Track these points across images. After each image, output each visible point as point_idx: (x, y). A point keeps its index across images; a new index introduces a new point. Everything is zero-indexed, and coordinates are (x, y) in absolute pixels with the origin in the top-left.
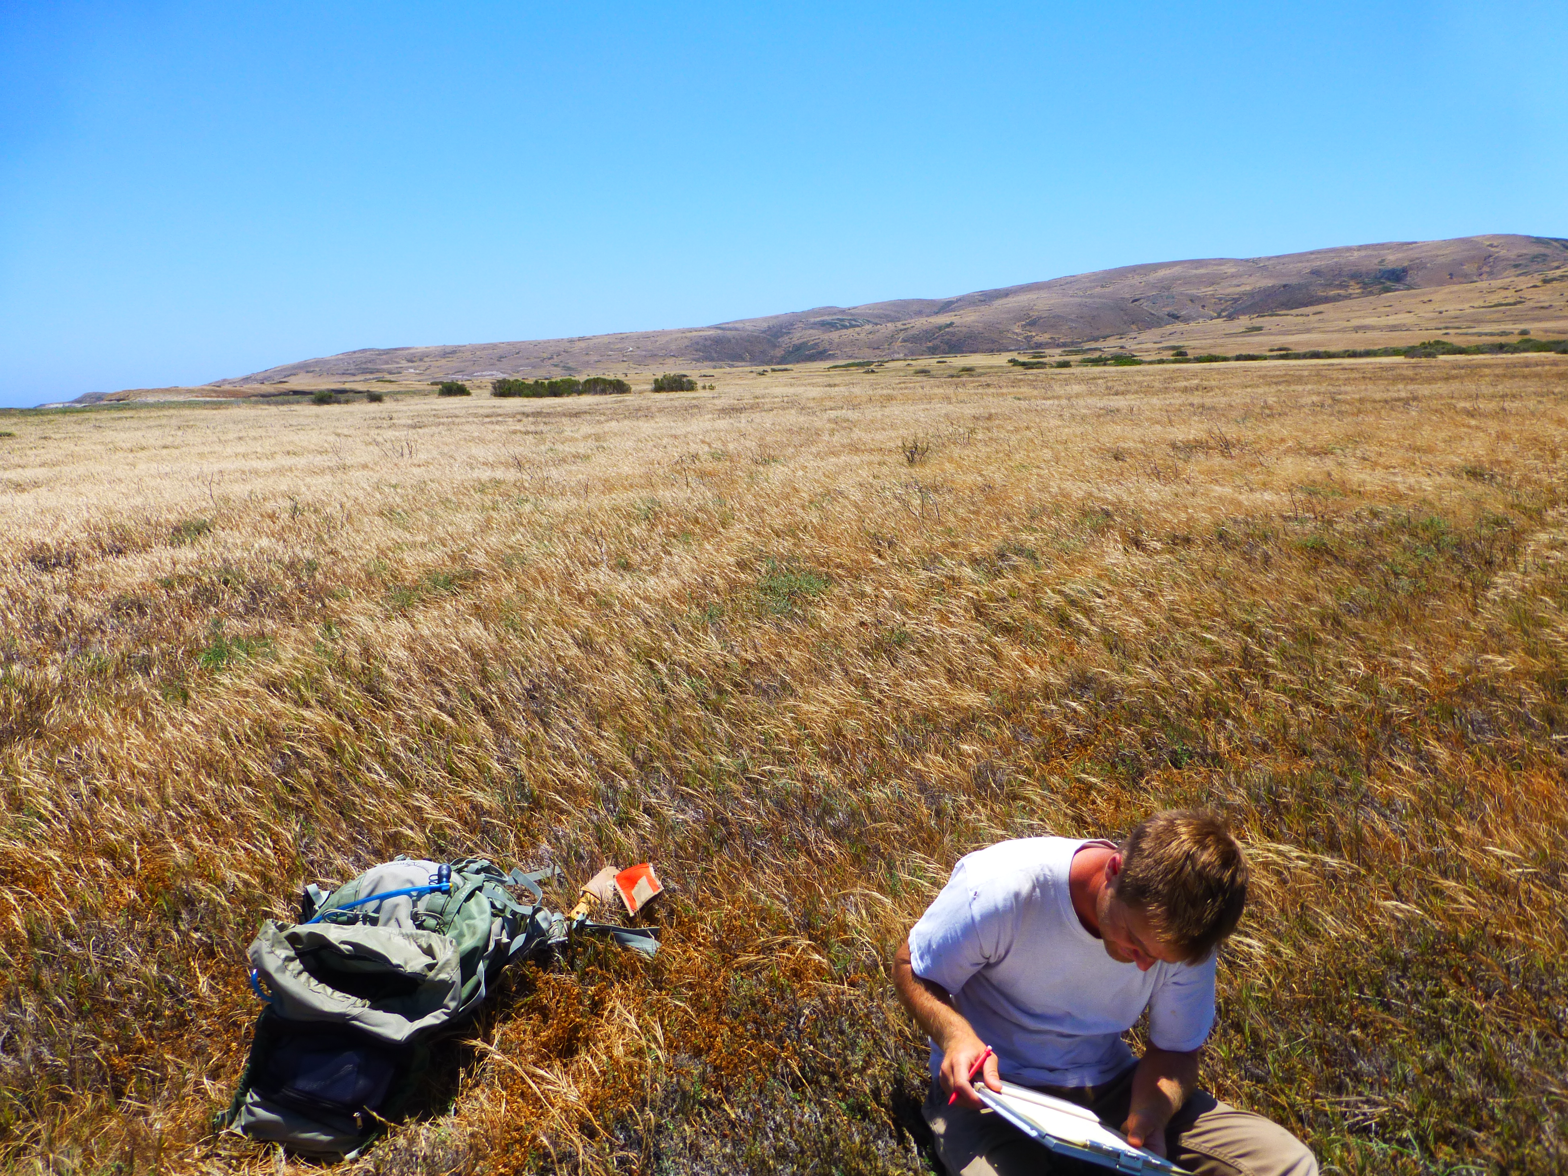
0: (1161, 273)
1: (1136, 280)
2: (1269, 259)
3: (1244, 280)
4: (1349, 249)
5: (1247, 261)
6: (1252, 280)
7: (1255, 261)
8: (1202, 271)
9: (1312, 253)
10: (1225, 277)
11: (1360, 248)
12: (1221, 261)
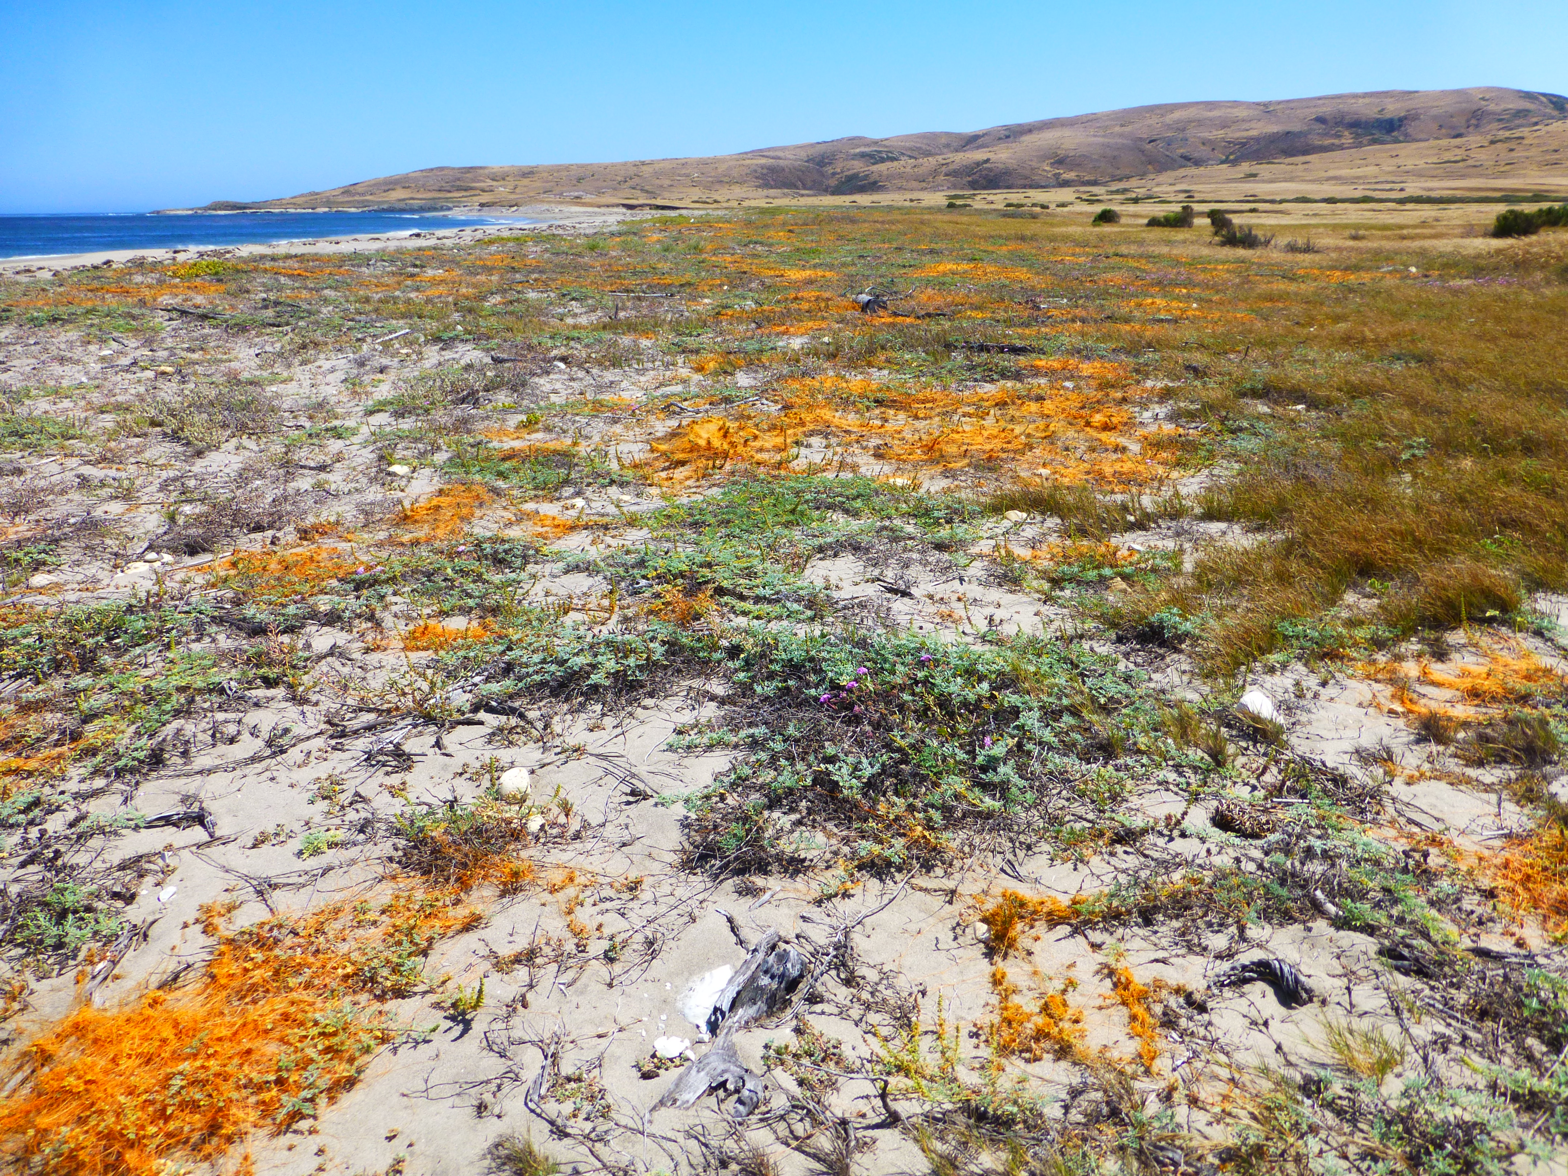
0: (1177, 115)
1: (1153, 121)
2: (1279, 103)
3: (1253, 124)
4: (1355, 96)
5: (1258, 104)
6: (1260, 124)
7: (1266, 105)
8: (1216, 113)
9: (1320, 98)
10: (1236, 121)
11: (1365, 95)
12: (1236, 104)
